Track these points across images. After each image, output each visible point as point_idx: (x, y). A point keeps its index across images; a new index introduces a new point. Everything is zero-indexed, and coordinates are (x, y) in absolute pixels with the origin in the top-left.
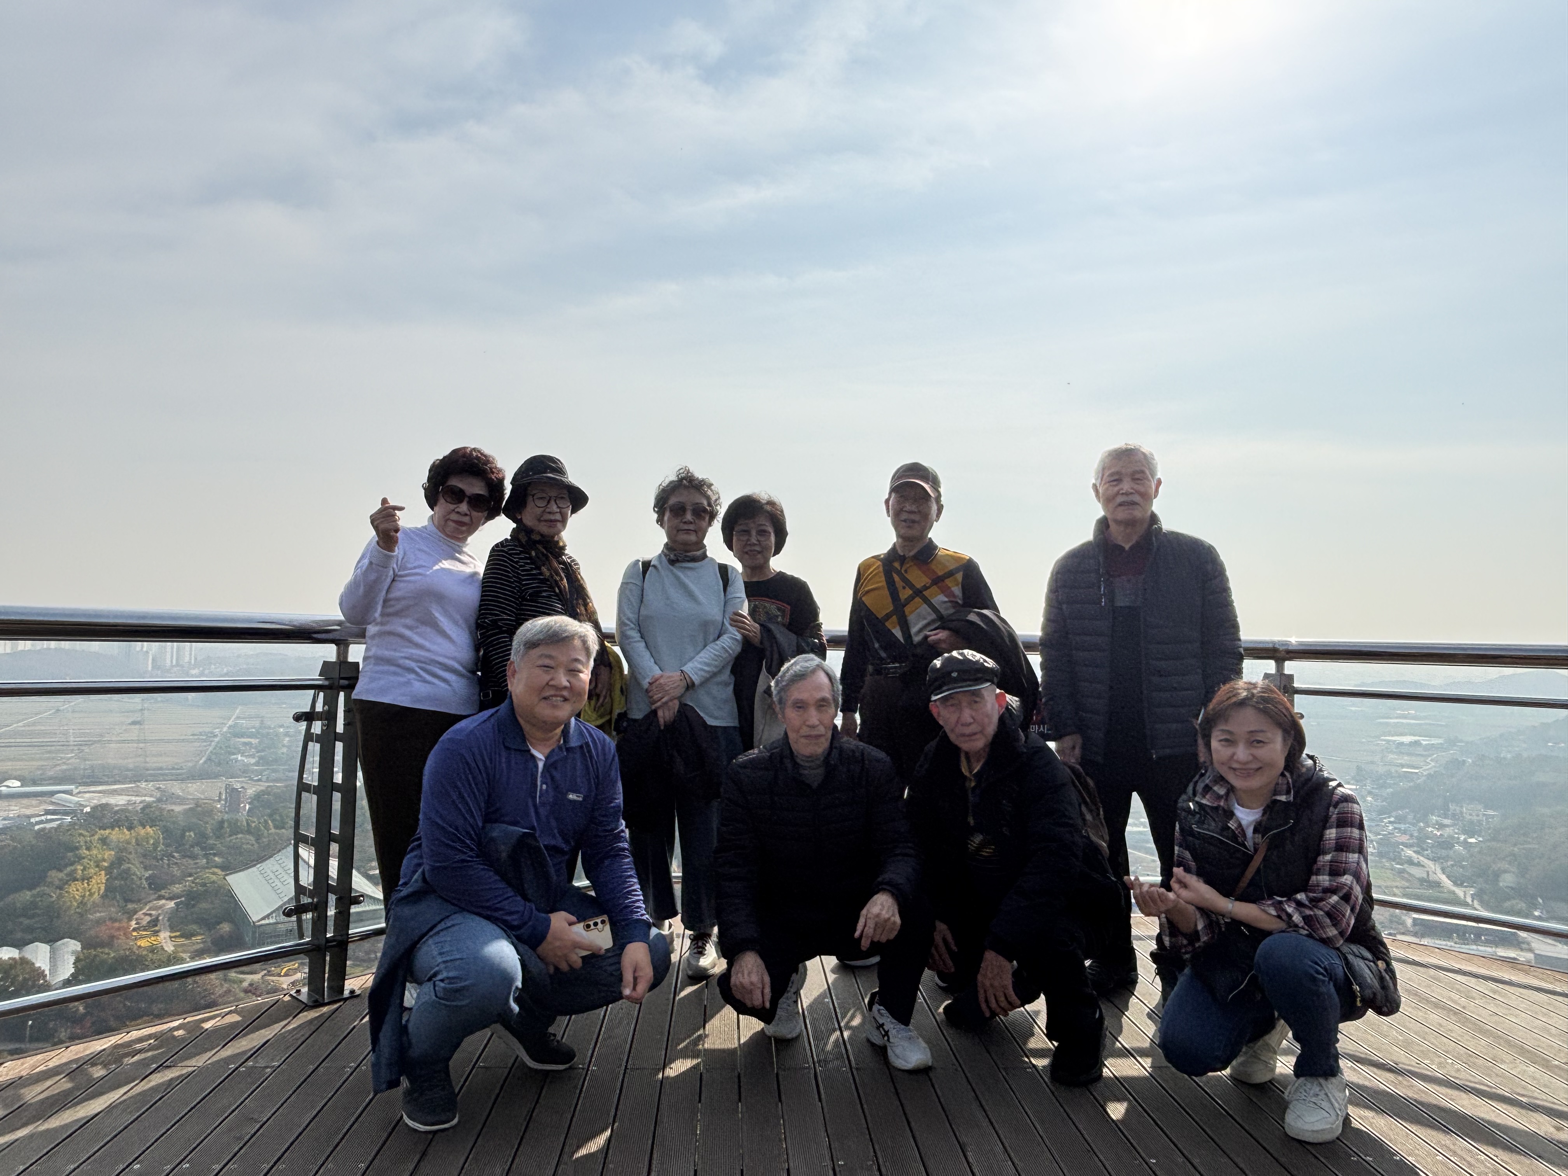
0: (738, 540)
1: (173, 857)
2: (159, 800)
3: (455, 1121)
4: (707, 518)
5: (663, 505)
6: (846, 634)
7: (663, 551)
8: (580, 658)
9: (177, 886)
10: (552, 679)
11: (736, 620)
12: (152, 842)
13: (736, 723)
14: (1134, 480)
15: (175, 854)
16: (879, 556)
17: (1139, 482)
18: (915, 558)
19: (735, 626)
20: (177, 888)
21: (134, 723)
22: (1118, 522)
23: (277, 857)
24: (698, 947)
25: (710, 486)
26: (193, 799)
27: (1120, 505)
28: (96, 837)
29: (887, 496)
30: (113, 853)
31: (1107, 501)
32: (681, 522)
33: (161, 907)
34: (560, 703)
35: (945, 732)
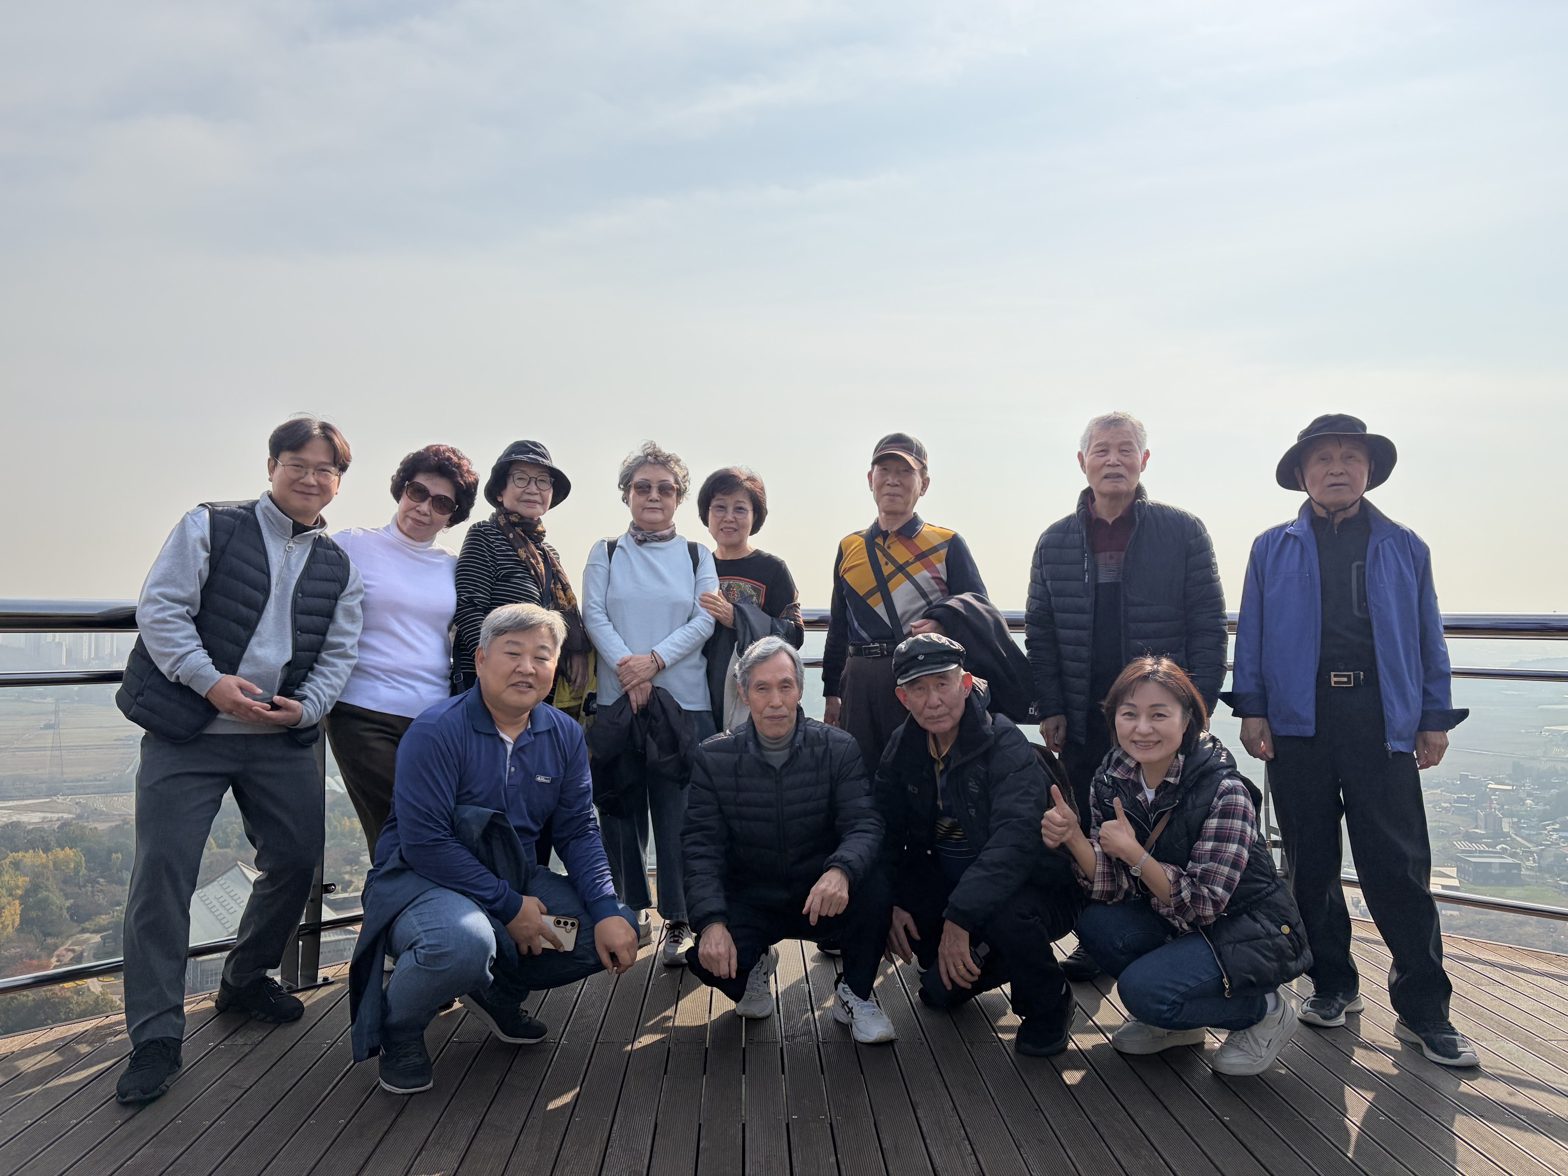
0: (714, 515)
1: (98, 883)
2: (80, 817)
3: (430, 1085)
4: (674, 496)
5: (628, 482)
6: (829, 613)
7: (629, 531)
8: (547, 645)
9: (103, 917)
10: (518, 666)
11: (707, 602)
12: (72, 865)
13: (709, 708)
14: (1121, 451)
15: (101, 880)
16: (860, 532)
17: (1126, 453)
18: (899, 533)
19: (706, 607)
20: (104, 919)
21: (48, 727)
22: (1103, 495)
23: (221, 880)
24: (675, 936)
25: (677, 461)
26: (120, 815)
27: (1106, 477)
28: (7, 861)
29: (870, 469)
30: (27, 879)
31: (1092, 471)
32: (647, 500)
33: (85, 941)
34: (526, 689)
35: (911, 715)
